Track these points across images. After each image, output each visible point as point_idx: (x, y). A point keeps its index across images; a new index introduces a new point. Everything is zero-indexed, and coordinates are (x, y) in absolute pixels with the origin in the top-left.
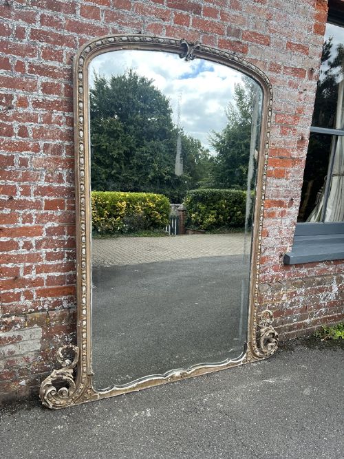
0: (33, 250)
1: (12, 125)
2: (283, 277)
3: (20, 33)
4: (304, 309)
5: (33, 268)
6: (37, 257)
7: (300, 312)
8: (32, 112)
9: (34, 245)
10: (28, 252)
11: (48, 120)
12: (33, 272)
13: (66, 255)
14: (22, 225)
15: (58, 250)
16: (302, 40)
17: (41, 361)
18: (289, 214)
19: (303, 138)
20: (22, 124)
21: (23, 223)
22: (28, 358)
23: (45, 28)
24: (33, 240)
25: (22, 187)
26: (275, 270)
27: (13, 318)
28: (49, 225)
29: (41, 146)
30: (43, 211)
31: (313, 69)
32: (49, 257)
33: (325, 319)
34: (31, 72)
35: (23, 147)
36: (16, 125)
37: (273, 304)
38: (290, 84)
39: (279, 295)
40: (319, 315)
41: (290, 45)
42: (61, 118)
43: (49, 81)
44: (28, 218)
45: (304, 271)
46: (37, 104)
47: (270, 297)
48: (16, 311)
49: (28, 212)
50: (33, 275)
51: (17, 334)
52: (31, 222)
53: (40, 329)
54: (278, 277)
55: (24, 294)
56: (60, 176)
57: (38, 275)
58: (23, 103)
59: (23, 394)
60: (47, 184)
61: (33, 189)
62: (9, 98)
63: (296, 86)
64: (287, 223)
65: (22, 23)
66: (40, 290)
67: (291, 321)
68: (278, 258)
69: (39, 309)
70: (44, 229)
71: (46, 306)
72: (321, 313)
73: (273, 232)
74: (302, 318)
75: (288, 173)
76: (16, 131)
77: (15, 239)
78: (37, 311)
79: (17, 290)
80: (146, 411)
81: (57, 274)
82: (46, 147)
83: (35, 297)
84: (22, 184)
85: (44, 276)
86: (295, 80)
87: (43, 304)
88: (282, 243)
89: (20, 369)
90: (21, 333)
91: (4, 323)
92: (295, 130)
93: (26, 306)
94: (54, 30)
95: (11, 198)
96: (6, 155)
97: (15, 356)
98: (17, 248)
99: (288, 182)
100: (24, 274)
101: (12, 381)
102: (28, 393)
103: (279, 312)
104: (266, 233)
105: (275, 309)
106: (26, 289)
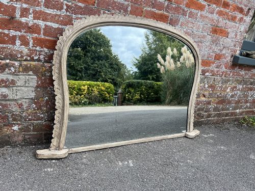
2: (229, 75)
4: (238, 102)
5: (31, 12)
7: (235, 104)
12: (31, 17)
13: (65, 7)
17: (34, 110)
18: (245, 21)
22: (21, 105)
26: (226, 68)
27: (8, 61)
33: (248, 112)
37: (221, 94)
39: (226, 87)
40: (245, 108)
45: (243, 72)
47: (220, 87)
48: (11, 55)
50: (30, 20)
51: (11, 77)
53: (35, 77)
54: (226, 74)
55: (20, 39)
57: (36, 21)
59: (15, 139)
64: (242, 30)
66: (36, 38)
67: (228, 109)
68: (229, 58)
69: (35, 58)
71: (42, 57)
72: (247, 107)
73: (232, 35)
74: (235, 108)
78: (32, 59)
79: (13, 33)
80: (128, 162)
81: (55, 26)
83: (31, 44)
85: (42, 24)
87: (40, 55)
88: (235, 46)
89: (13, 114)
90: (15, 78)
93: (21, 52)
97: (8, 100)
100: (22, 16)
101: (5, 125)
102: (20, 138)
103: (223, 101)
104: (226, 35)
105: (221, 97)
106: (23, 33)
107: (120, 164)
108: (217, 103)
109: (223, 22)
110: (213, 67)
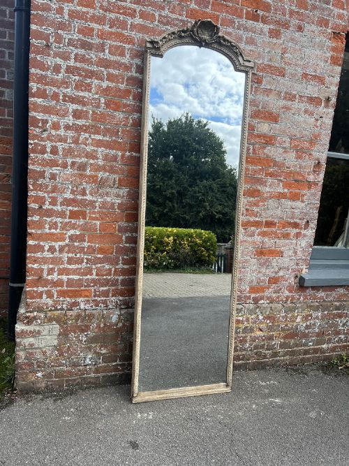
0: (57, 254)
1: (45, 145)
2: (299, 299)
3: (57, 69)
4: (321, 334)
5: (56, 270)
6: (60, 261)
7: (317, 336)
8: (62, 134)
9: (58, 249)
10: (51, 256)
11: (76, 141)
12: (56, 274)
13: (85, 261)
14: (47, 231)
15: (78, 255)
16: (318, 71)
17: (57, 356)
18: (305, 235)
19: (319, 163)
20: (54, 144)
21: (50, 229)
22: (46, 352)
23: (78, 65)
24: (57, 245)
25: (50, 197)
26: (290, 291)
27: (35, 313)
28: (72, 232)
29: (69, 163)
30: (67, 220)
31: (329, 98)
32: (70, 261)
33: (345, 346)
34: (64, 100)
35: (53, 163)
36: (49, 145)
37: (286, 325)
38: (306, 111)
39: (293, 316)
40: (338, 342)
41: (305, 75)
42: (88, 139)
43: (79, 108)
44: (54, 226)
45: (321, 294)
46: (67, 127)
47: (283, 317)
48: (38, 308)
49: (55, 219)
50: (55, 277)
51: (37, 328)
52: (56, 229)
53: (58, 326)
54: (293, 298)
55: (46, 293)
56: (84, 190)
57: (60, 277)
58: (56, 126)
59: (39, 385)
60: (72, 197)
61: (60, 200)
62: (45, 122)
63: (311, 114)
64: (303, 245)
65: (59, 61)
66: (60, 291)
67: (306, 345)
68: (293, 279)
69: (59, 307)
70: (67, 236)
71: (64, 306)
72: (340, 340)
73: (288, 253)
74: (318, 343)
75: (303, 195)
76: (48, 150)
77: (41, 243)
78: (56, 309)
79: (41, 289)
80: (148, 414)
81: (76, 277)
82: (73, 164)
83: (55, 296)
84: (50, 195)
85: (65, 278)
86: (311, 108)
87: (63, 304)
88: (297, 264)
89: (38, 362)
90: (41, 328)
91: (27, 317)
92: (310, 154)
93: (47, 304)
94: (86, 67)
95: (41, 207)
96: (38, 170)
97: (35, 348)
98: (43, 251)
99: (303, 205)
100: (48, 275)
101: (30, 372)
102: (43, 385)
103: (293, 334)
104: (281, 254)
105: (288, 330)
106: (49, 288)
107: (139, 415)
108: (285, 338)
109: (269, 242)
110: (268, 293)
